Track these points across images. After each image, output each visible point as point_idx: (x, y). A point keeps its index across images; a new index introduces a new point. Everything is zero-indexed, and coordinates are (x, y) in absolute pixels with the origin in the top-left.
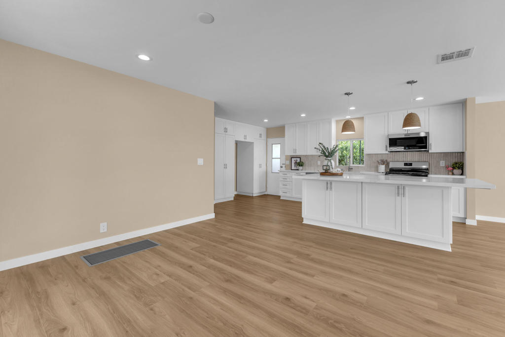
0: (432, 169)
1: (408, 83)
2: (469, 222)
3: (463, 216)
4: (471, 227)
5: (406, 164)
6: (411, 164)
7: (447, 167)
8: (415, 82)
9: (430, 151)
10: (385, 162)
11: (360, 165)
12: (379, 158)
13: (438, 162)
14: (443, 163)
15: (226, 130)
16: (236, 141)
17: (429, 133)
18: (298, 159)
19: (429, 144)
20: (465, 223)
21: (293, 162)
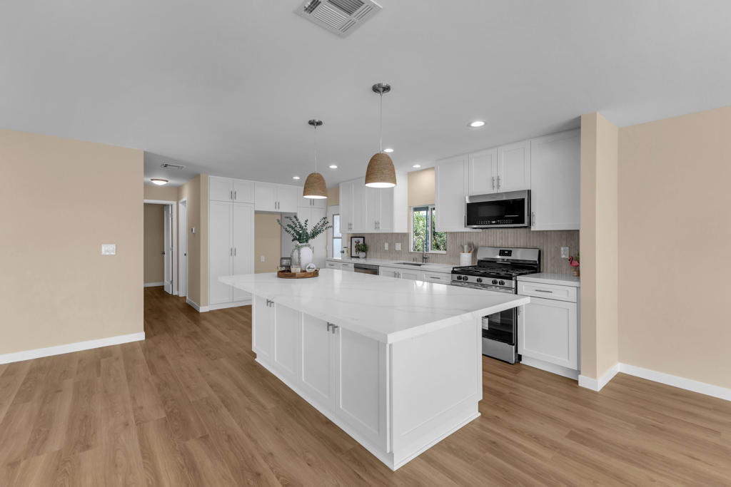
0: (547, 263)
1: (375, 90)
2: (586, 383)
3: (575, 367)
5: (502, 253)
9: (533, 228)
10: (473, 249)
13: (557, 250)
14: (564, 253)
15: (233, 195)
16: (256, 212)
17: (529, 192)
18: (361, 240)
19: (530, 215)
20: (576, 382)
21: (354, 244)
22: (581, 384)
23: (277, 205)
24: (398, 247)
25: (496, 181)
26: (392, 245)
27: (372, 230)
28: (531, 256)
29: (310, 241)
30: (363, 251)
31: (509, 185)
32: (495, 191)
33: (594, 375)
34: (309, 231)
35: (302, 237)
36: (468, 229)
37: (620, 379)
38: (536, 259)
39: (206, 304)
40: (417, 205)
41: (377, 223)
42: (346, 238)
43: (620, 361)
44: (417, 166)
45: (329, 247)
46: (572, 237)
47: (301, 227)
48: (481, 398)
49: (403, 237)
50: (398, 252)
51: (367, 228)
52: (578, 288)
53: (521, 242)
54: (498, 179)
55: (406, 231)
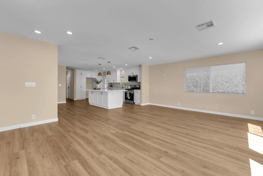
5: (135, 86)
15: (81, 74)
16: (87, 78)
17: (137, 76)
18: (111, 84)
19: (137, 79)
21: (109, 85)
23: (91, 76)
24: (118, 86)
25: (133, 73)
26: (117, 85)
27: (113, 82)
29: (99, 84)
30: (111, 87)
34: (99, 82)
35: (98, 83)
36: (129, 82)
38: (139, 87)
39: (75, 98)
40: (122, 77)
41: (114, 81)
42: (108, 84)
43: (149, 103)
44: (121, 69)
45: (104, 86)
47: (97, 81)
49: (119, 83)
50: (118, 87)
51: (112, 82)
55: (120, 82)
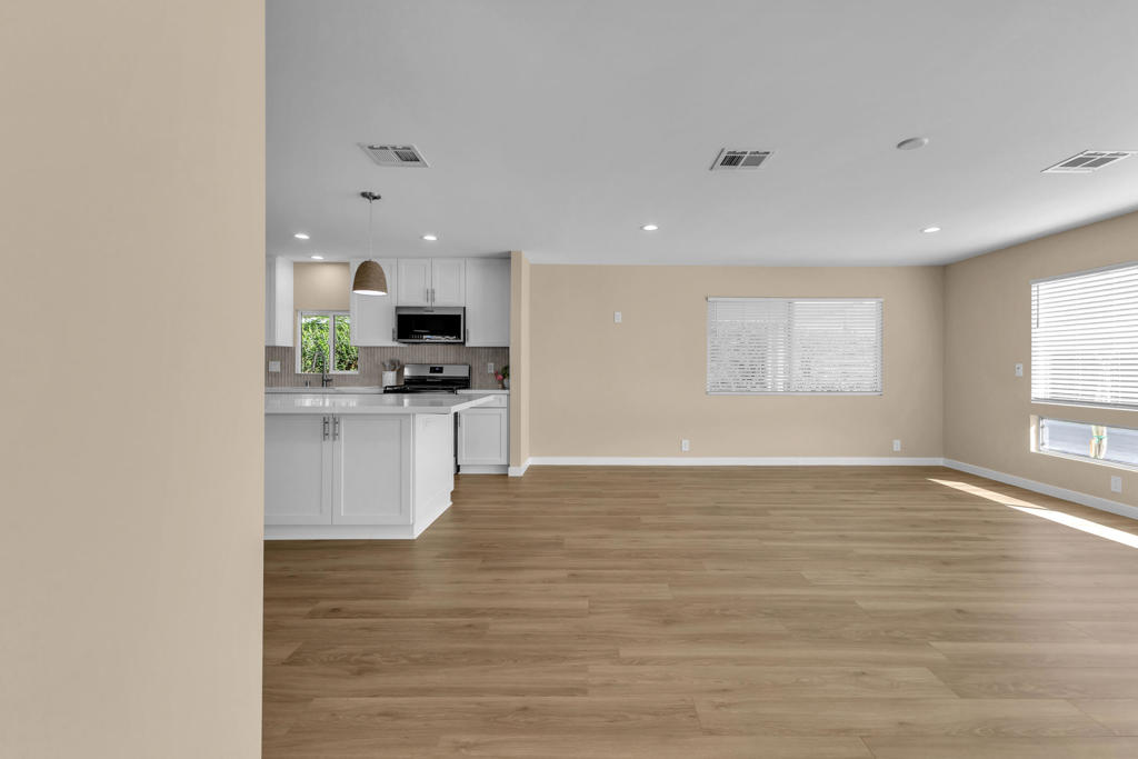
0: (476, 379)
1: (364, 195)
2: (513, 472)
3: (505, 463)
4: (517, 480)
5: (433, 370)
6: (441, 370)
7: (496, 374)
8: (375, 198)
9: (467, 345)
10: (398, 367)
11: (348, 372)
12: (388, 356)
13: (485, 365)
14: (491, 368)
17: (464, 308)
19: (465, 331)
20: (507, 475)
22: (510, 475)
24: (275, 367)
25: (431, 294)
28: (461, 372)
31: (445, 299)
32: (428, 304)
33: (519, 465)
36: (396, 344)
37: (532, 469)
38: (467, 375)
43: (531, 455)
44: (317, 258)
46: (502, 353)
48: (452, 489)
49: (288, 351)
50: (275, 375)
52: (509, 395)
53: (451, 359)
54: (433, 292)
55: (291, 345)
